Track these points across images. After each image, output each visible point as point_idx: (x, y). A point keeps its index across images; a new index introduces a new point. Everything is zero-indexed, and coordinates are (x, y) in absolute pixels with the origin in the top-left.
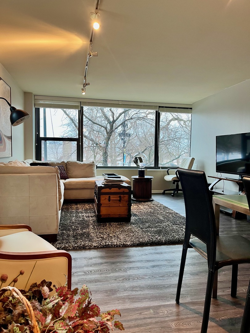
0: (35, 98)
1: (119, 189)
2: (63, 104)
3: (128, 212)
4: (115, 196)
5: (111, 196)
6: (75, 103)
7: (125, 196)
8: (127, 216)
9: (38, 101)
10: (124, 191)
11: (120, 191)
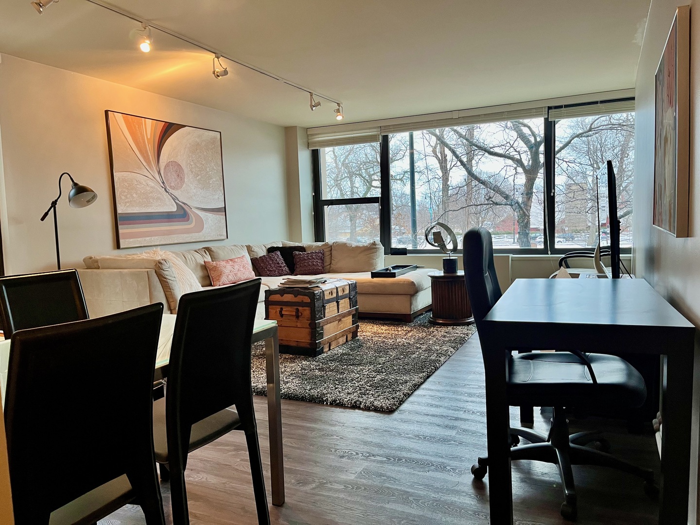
0: (308, 133)
1: (295, 297)
2: (352, 136)
3: (312, 338)
4: (289, 308)
5: (285, 309)
6: (371, 130)
7: (305, 310)
8: (309, 346)
9: (313, 137)
10: (302, 301)
11: (297, 301)
